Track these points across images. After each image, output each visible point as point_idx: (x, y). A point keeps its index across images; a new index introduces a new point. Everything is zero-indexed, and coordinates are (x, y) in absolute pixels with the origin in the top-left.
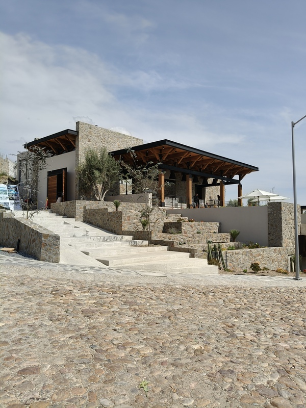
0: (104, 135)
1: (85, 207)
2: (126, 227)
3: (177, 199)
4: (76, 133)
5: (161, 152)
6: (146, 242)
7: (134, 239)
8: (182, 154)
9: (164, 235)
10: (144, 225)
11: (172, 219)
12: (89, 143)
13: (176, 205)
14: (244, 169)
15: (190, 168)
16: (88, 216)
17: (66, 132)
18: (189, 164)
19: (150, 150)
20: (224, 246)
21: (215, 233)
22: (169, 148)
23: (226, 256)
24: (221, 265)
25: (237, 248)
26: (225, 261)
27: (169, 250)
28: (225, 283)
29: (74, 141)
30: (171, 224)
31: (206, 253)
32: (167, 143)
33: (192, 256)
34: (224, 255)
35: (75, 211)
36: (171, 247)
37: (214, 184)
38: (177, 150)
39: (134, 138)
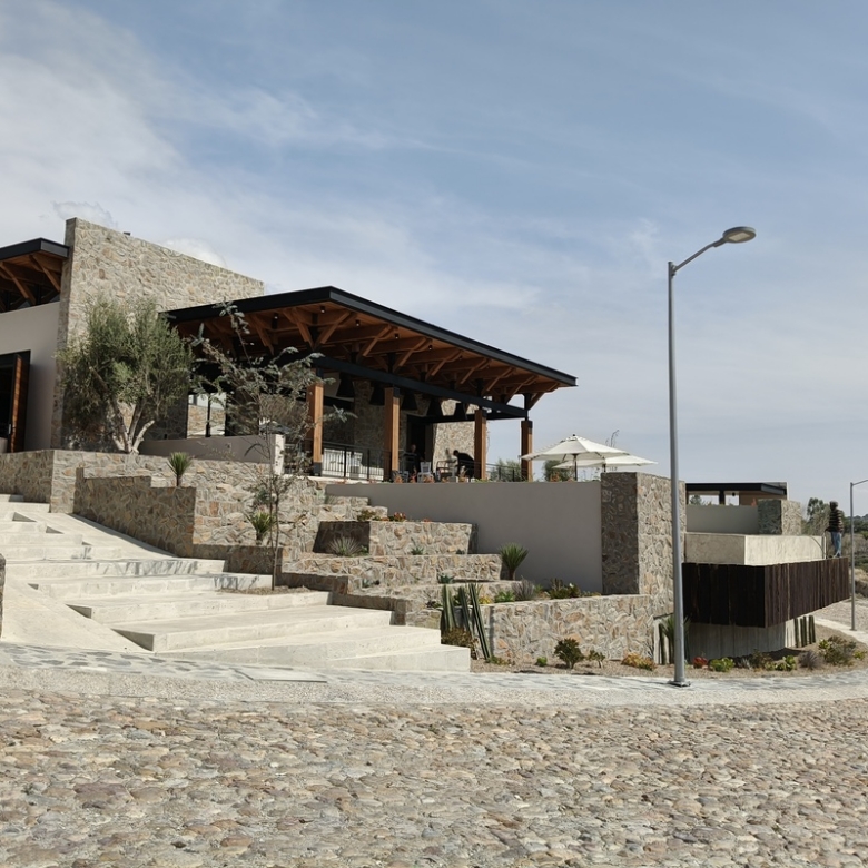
0: (148, 261)
1: (80, 472)
2: (204, 534)
3: (358, 456)
4: (63, 253)
5: (314, 321)
6: (265, 580)
7: (228, 569)
8: (375, 329)
9: (319, 558)
10: (261, 528)
11: (342, 512)
12: (102, 282)
13: (355, 471)
14: (541, 381)
15: (394, 368)
16: (88, 498)
17: (35, 246)
18: (392, 358)
19: (285, 312)
20: (485, 591)
21: (459, 552)
22: (339, 312)
23: (492, 620)
24: (478, 645)
25: (521, 597)
26: (487, 635)
27: (333, 602)
28: (488, 697)
29: (58, 275)
30: (338, 525)
31: (438, 612)
32: (333, 296)
33: (399, 620)
34: (484, 617)
35: (49, 483)
36: (339, 593)
37: (460, 416)
38: (361, 317)
39: (236, 275)
